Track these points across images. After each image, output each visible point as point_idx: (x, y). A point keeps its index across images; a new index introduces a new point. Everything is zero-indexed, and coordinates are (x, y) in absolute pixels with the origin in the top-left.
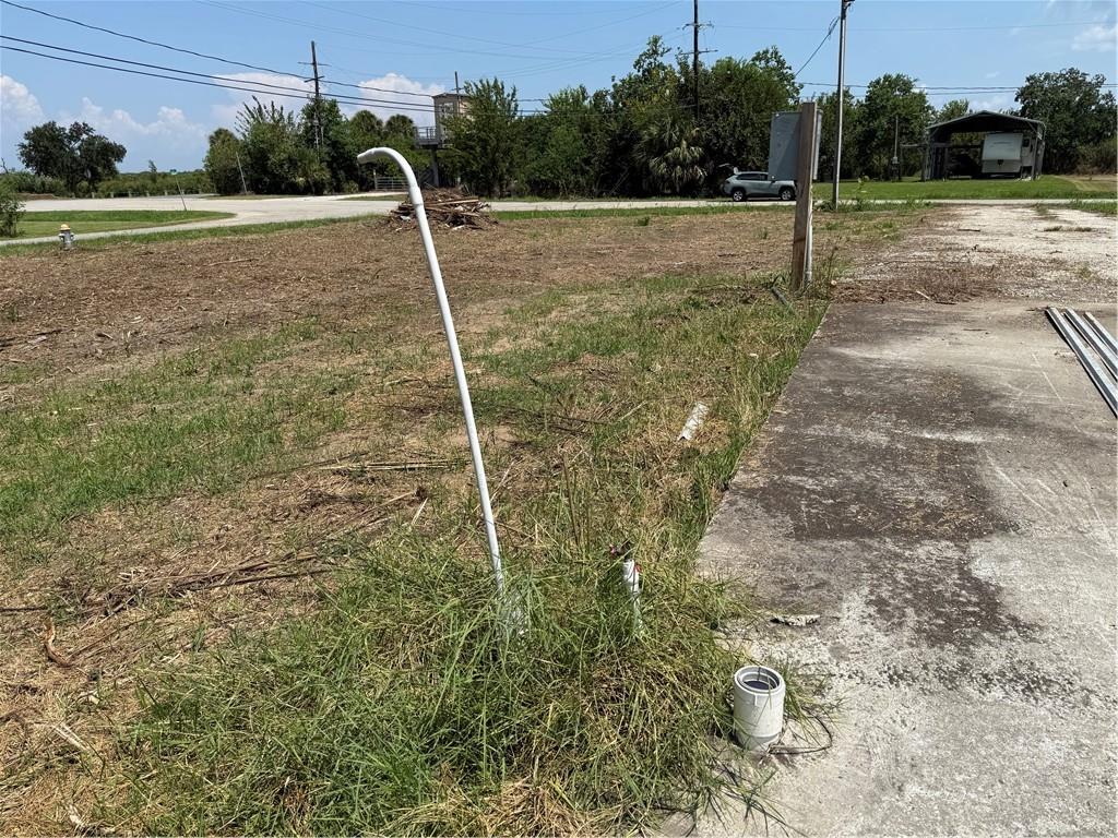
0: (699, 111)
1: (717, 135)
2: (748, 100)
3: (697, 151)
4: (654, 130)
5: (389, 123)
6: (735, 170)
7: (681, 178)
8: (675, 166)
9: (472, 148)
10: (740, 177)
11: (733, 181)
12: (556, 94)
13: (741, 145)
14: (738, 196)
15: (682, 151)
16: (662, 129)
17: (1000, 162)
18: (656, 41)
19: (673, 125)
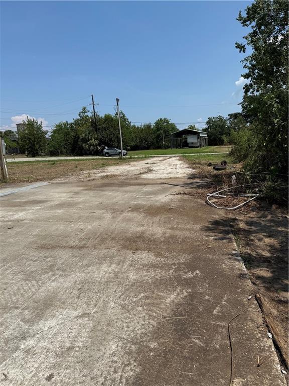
0: (97, 130)
1: (103, 137)
2: (112, 127)
3: (97, 142)
4: (83, 135)
5: (5, 133)
6: (106, 147)
7: (93, 150)
8: (91, 146)
9: (26, 141)
10: (107, 149)
11: (105, 151)
12: (58, 124)
13: (111, 140)
14: (107, 155)
15: (92, 141)
16: (86, 135)
17: (192, 143)
18: (85, 108)
19: (89, 134)
